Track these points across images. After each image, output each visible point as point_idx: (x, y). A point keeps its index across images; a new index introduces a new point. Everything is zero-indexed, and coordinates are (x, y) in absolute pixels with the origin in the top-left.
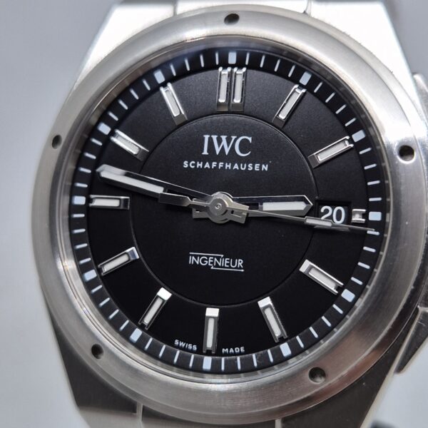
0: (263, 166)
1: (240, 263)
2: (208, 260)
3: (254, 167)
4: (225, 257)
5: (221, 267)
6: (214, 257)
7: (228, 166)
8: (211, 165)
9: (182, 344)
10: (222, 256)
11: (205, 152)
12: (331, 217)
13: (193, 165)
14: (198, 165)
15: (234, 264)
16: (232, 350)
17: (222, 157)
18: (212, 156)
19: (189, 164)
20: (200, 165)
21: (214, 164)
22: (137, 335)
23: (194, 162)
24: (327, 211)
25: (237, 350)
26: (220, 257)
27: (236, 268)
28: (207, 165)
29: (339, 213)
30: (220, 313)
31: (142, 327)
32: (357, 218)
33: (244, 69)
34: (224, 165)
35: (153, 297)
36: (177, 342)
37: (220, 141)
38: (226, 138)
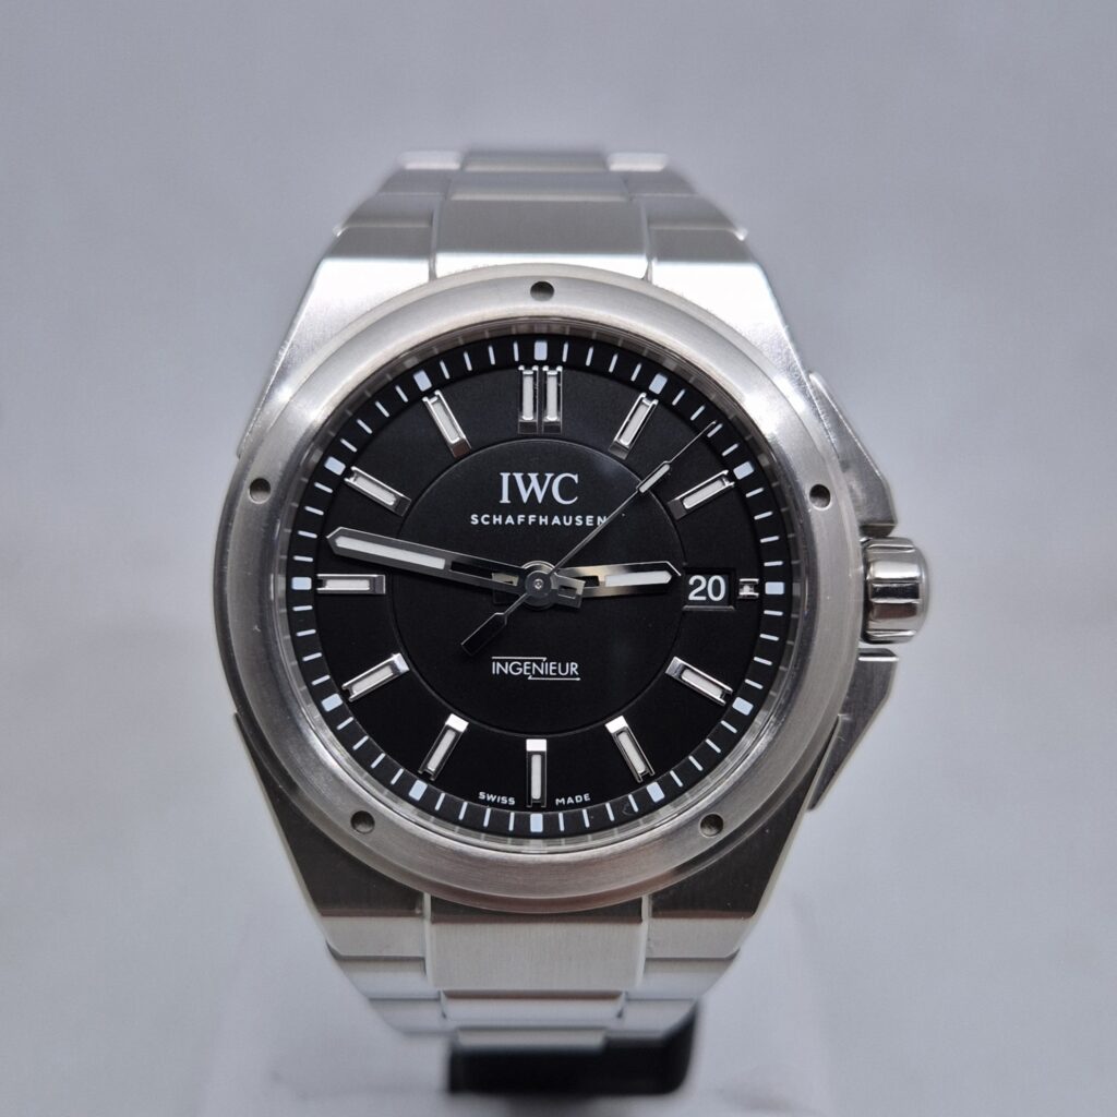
0: (599, 519)
1: (573, 667)
2: (522, 667)
3: (584, 520)
4: (548, 661)
5: (544, 676)
6: (532, 661)
7: (543, 520)
8: (515, 519)
9: (491, 798)
10: (545, 659)
11: (505, 500)
12: (704, 592)
13: (486, 519)
14: (495, 520)
15: (564, 671)
16: (570, 800)
17: (532, 506)
18: (517, 505)
19: (479, 518)
20: (497, 520)
21: (521, 518)
22: (419, 789)
23: (488, 516)
24: (698, 583)
25: (579, 798)
26: (541, 661)
27: (568, 676)
28: (510, 520)
29: (716, 585)
30: (549, 745)
31: (425, 777)
32: (746, 591)
33: (560, 369)
34: (537, 519)
35: (439, 729)
36: (482, 795)
37: (527, 482)
38: (538, 477)
